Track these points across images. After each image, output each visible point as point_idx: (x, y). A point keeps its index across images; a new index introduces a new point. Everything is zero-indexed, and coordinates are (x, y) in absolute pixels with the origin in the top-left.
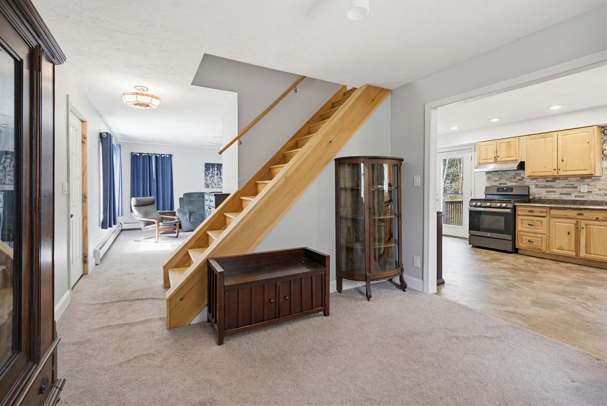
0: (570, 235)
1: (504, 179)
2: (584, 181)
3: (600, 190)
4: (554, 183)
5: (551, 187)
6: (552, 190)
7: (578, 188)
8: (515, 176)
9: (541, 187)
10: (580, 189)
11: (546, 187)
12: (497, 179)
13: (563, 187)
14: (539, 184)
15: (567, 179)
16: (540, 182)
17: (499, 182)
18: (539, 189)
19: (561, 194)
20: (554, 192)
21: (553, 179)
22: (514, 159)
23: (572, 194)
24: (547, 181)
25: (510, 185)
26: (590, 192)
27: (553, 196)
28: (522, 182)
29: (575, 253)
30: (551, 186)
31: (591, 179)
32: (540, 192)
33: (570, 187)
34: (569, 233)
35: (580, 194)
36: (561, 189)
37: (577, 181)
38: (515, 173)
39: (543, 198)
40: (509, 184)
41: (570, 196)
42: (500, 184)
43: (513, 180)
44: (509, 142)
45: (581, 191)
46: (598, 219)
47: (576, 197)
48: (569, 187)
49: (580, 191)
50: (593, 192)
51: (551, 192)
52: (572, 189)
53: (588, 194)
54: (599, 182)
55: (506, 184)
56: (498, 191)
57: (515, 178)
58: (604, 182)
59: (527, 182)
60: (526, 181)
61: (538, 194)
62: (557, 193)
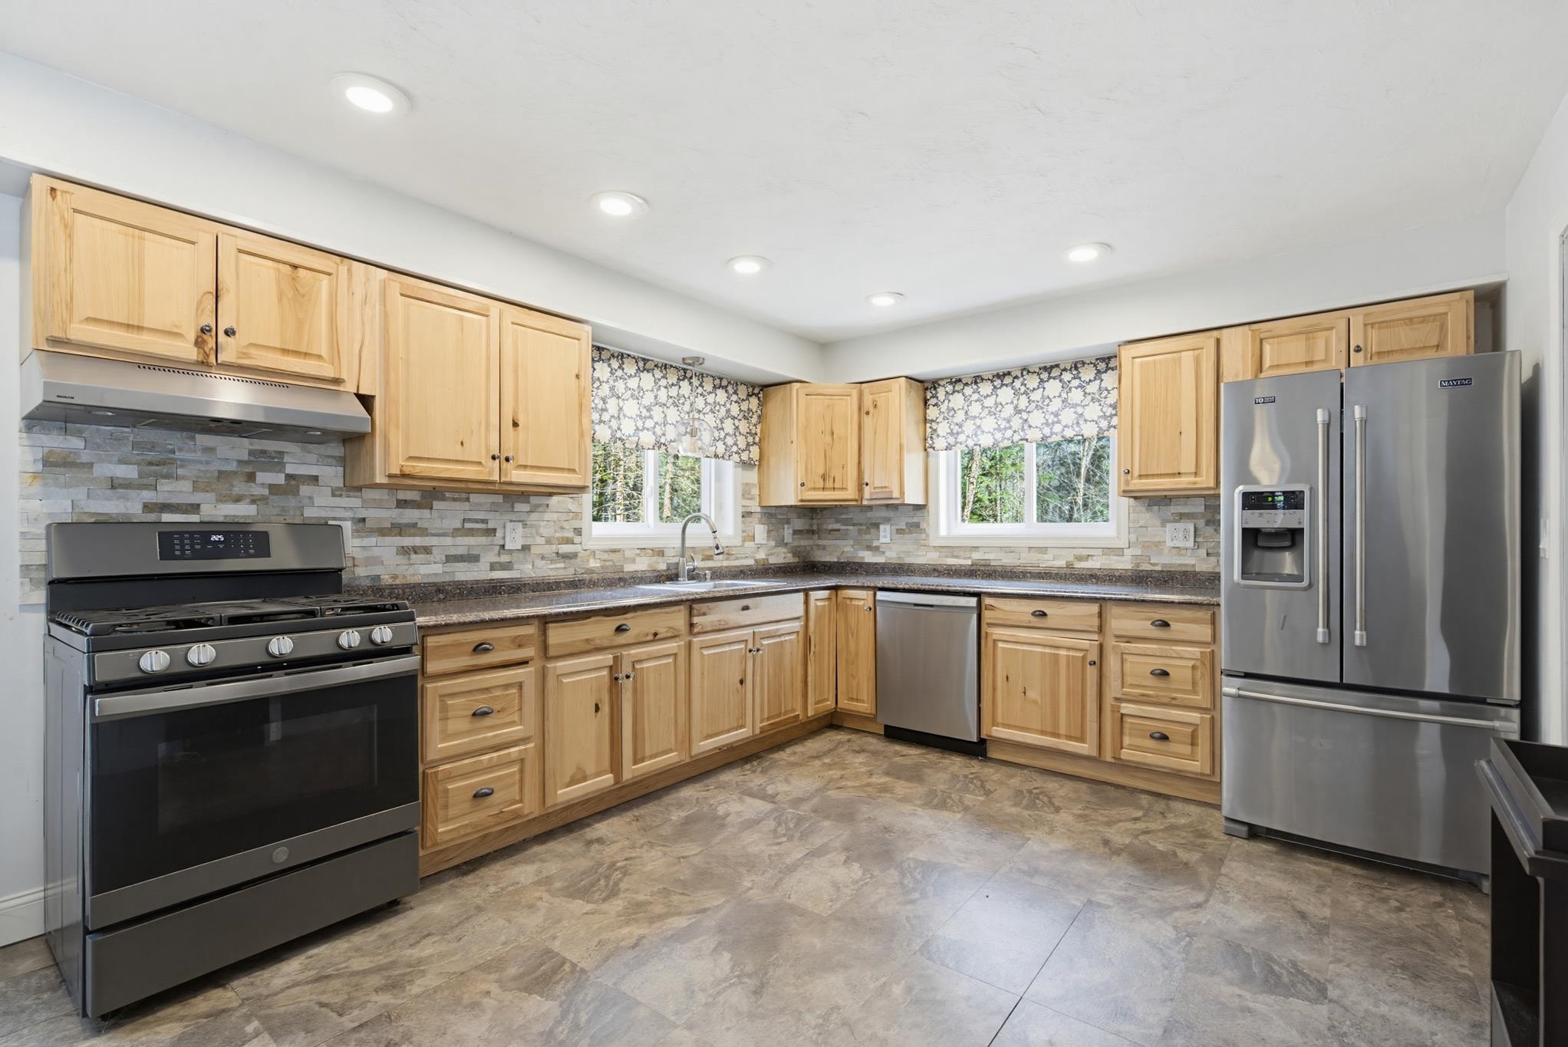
0: (599, 714)
1: (184, 478)
2: (513, 507)
3: (549, 542)
4: (426, 513)
5: (410, 529)
6: (417, 541)
7: (499, 534)
8: (249, 469)
9: (382, 532)
10: (504, 538)
11: (399, 529)
12: (129, 472)
13: (456, 532)
14: (369, 514)
15: (468, 499)
16: (379, 505)
17: (148, 496)
18: (372, 541)
19: (450, 559)
20: (427, 550)
21: (422, 497)
22: (328, 372)
23: (482, 559)
24: (402, 504)
25: (221, 519)
26: (526, 548)
27: (428, 570)
28: (292, 502)
29: (611, 775)
30: (415, 525)
31: (529, 502)
32: (376, 552)
33: (478, 529)
34: (597, 709)
35: (505, 558)
36: (448, 541)
37: (494, 508)
38: (251, 453)
39: (386, 580)
40: (216, 510)
41: (473, 566)
42: (147, 507)
43: (240, 487)
44: (295, 267)
45: (507, 548)
46: (658, 636)
47: (493, 567)
48: (471, 532)
49: (503, 546)
50: (534, 550)
51: (416, 553)
52: (482, 540)
53: (521, 555)
54: (547, 516)
55: (195, 508)
56: (166, 554)
57: (251, 477)
58: (554, 516)
59: (317, 501)
60: (311, 498)
61: (371, 561)
62: (438, 555)
